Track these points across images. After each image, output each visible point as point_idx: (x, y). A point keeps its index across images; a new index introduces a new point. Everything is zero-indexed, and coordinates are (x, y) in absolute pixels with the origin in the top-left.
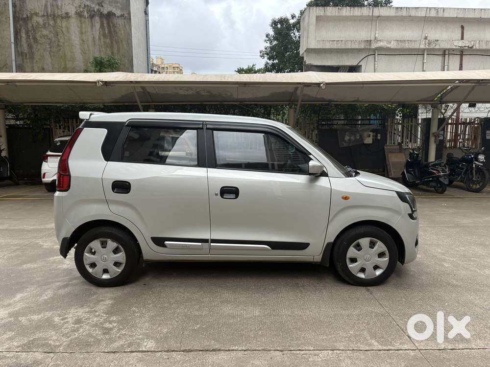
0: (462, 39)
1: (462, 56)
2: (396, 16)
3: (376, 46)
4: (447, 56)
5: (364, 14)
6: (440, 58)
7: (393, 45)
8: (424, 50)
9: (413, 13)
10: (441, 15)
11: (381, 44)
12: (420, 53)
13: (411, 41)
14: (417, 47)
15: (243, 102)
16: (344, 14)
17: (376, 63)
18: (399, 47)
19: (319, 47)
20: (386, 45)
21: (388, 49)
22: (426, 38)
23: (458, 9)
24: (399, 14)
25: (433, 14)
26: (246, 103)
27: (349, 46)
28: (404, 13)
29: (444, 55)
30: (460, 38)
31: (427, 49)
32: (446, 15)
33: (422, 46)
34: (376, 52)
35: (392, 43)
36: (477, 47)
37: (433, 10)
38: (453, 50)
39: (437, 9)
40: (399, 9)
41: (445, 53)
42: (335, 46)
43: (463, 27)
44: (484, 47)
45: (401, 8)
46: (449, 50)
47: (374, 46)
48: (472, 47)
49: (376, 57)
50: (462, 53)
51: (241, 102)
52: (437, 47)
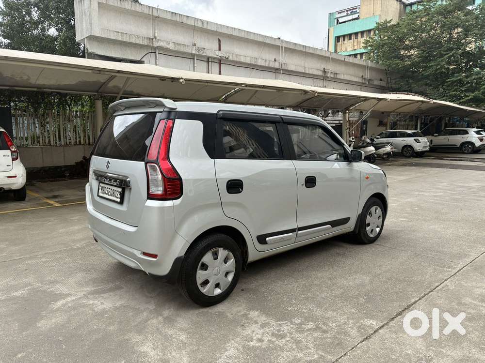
0: (220, 50)
1: (220, 64)
2: (172, 20)
3: (157, 45)
4: (210, 63)
5: (145, 12)
6: (205, 64)
7: (171, 46)
8: (194, 55)
9: (185, 21)
10: (205, 27)
11: (161, 44)
12: (192, 57)
13: (185, 45)
14: (190, 51)
15: (40, 88)
16: (126, 7)
17: (157, 61)
18: (176, 49)
19: (103, 36)
20: (166, 45)
21: (167, 50)
22: (195, 45)
23: (217, 24)
24: (174, 18)
25: (200, 25)
26: (45, 90)
27: (133, 40)
28: (178, 19)
29: (208, 61)
30: (218, 49)
31: (197, 55)
32: (209, 28)
33: (194, 52)
34: (157, 50)
35: (171, 44)
36: (231, 58)
37: (199, 21)
38: (214, 58)
39: (202, 21)
40: (174, 14)
41: (208, 60)
42: (119, 38)
43: (219, 40)
44: (235, 59)
45: (176, 13)
46: (211, 57)
47: (156, 44)
48: (228, 58)
49: (157, 56)
50: (220, 62)
51: (38, 88)
52: (204, 54)
